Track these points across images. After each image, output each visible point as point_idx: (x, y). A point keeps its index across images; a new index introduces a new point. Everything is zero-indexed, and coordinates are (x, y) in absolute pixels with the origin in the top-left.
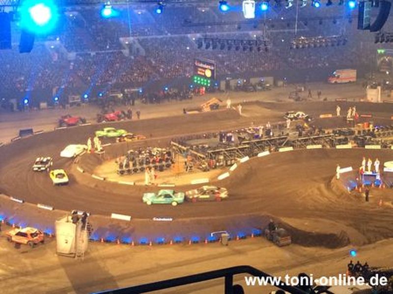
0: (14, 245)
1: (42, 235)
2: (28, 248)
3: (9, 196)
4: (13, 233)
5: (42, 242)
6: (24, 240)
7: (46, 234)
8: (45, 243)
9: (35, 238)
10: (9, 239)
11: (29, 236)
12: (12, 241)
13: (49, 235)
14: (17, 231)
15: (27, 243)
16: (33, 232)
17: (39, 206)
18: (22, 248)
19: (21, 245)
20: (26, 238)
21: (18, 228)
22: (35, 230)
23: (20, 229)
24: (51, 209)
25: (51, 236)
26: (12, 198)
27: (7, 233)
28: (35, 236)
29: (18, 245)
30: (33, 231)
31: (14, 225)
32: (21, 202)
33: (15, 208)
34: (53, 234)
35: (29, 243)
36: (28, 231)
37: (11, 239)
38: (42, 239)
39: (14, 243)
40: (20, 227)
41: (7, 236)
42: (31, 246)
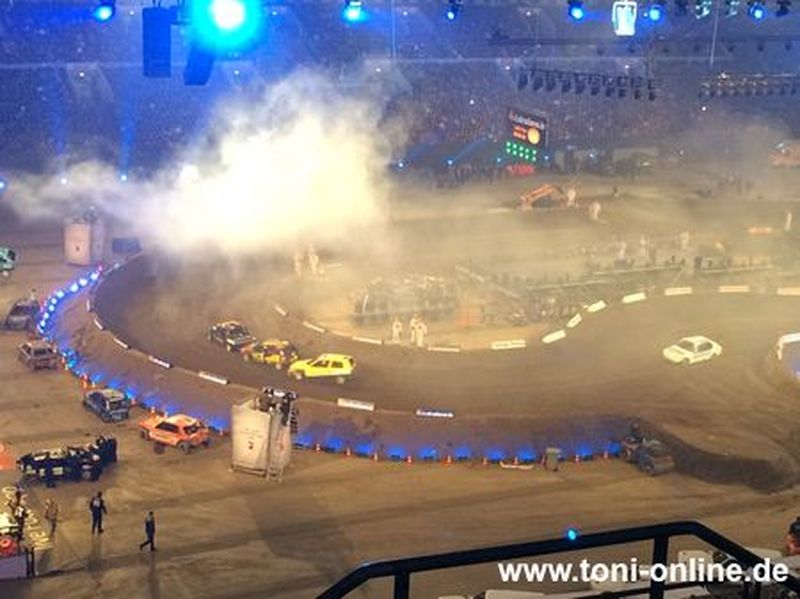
0: (153, 447)
1: (206, 431)
2: (180, 454)
3: (147, 353)
4: (152, 423)
5: (205, 444)
6: (172, 439)
7: (213, 429)
8: (210, 445)
9: (193, 435)
10: (144, 435)
11: (183, 432)
12: (149, 439)
13: (219, 432)
14: (160, 420)
15: (179, 443)
16: (190, 424)
17: (202, 375)
18: (168, 453)
19: (166, 449)
20: (173, 434)
21: (162, 415)
22: (193, 421)
23: (166, 416)
24: (224, 382)
25: (221, 433)
26: (151, 358)
27: (141, 423)
28: (193, 432)
29: (160, 447)
30: (189, 421)
31: (153, 408)
32: (168, 366)
33: (157, 377)
34: (226, 430)
35: (180, 445)
36: (180, 421)
37: (148, 436)
38: (206, 438)
39: (153, 443)
40: (166, 413)
41: (139, 428)
42: (184, 450)
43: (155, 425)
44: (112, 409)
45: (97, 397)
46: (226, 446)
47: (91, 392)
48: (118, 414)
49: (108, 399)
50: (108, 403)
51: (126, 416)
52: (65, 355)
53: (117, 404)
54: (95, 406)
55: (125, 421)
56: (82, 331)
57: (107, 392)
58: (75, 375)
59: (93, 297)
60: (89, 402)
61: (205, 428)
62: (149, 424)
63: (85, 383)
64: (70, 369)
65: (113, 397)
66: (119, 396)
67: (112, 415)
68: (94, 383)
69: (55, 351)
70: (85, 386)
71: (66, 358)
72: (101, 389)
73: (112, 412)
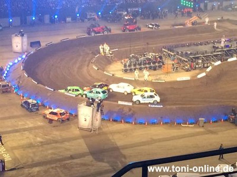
0: (48, 121)
1: (68, 114)
2: (58, 124)
3: (45, 85)
5: (68, 119)
6: (55, 118)
7: (71, 114)
8: (70, 120)
10: (45, 116)
11: (59, 115)
12: (47, 118)
13: (73, 115)
14: (50, 111)
18: (54, 123)
19: (53, 121)
20: (56, 116)
21: (51, 109)
22: (63, 111)
23: (53, 109)
25: (74, 115)
26: (46, 87)
27: (43, 112)
28: (63, 115)
29: (51, 121)
30: (61, 111)
31: (48, 106)
32: (53, 90)
33: (49, 94)
34: (76, 114)
35: (58, 120)
36: (58, 111)
37: (46, 117)
38: (68, 117)
39: (48, 119)
40: (53, 108)
41: (43, 114)
42: (60, 122)
43: (48, 113)
44: (32, 107)
45: (26, 103)
46: (75, 120)
47: (24, 101)
48: (34, 109)
49: (30, 103)
50: (30, 105)
51: (38, 110)
52: (13, 87)
53: (34, 105)
54: (26, 106)
55: (38, 112)
56: (20, 77)
57: (30, 101)
58: (18, 94)
59: (24, 64)
60: (24, 105)
61: (68, 113)
62: (47, 112)
63: (22, 97)
64: (16, 92)
65: (32, 102)
66: (35, 102)
67: (32, 109)
68: (25, 97)
69: (10, 86)
70: (22, 98)
71: (14, 88)
72: (28, 99)
73: (32, 108)
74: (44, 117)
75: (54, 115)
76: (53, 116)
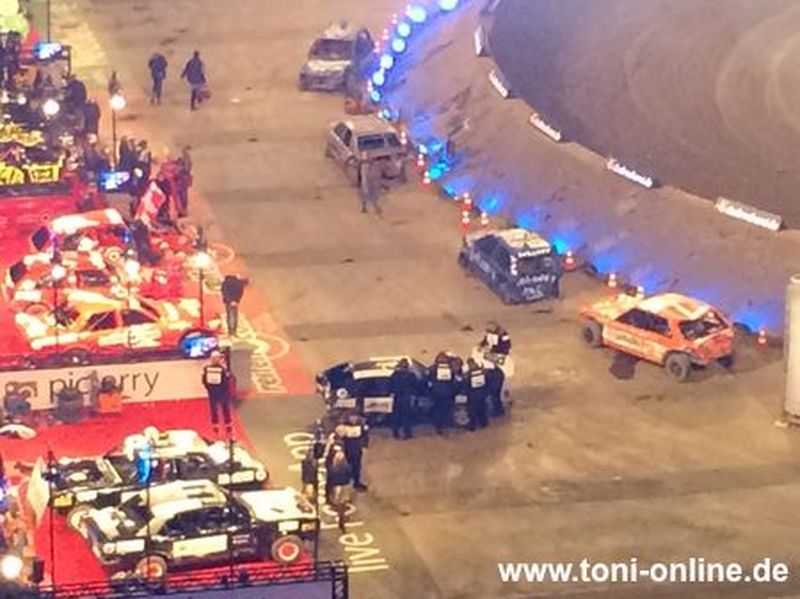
0: (609, 363)
1: (729, 332)
2: (669, 381)
4: (608, 308)
5: (727, 362)
6: (653, 347)
7: (743, 329)
8: (735, 366)
9: (699, 341)
10: (591, 335)
11: (676, 331)
12: (602, 345)
13: (757, 335)
14: (627, 303)
15: (665, 358)
16: (693, 316)
17: (724, 207)
18: (642, 376)
19: (639, 366)
20: (656, 336)
21: (631, 291)
22: (698, 310)
23: (640, 296)
24: (772, 224)
25: (762, 341)
27: (585, 309)
28: (702, 334)
29: (626, 363)
30: (692, 311)
31: (612, 277)
32: (648, 183)
33: (624, 206)
34: (774, 335)
35: (669, 362)
36: (672, 308)
37: (601, 338)
38: (727, 348)
39: (613, 354)
40: (640, 289)
41: (583, 320)
42: (678, 373)
43: (614, 314)
44: (522, 275)
45: (491, 247)
46: (771, 369)
47: (479, 235)
48: (534, 285)
49: (515, 252)
50: (513, 259)
51: (553, 291)
52: (423, 149)
53: (533, 264)
54: (486, 267)
55: (554, 303)
56: (463, 98)
57: (513, 237)
58: (443, 194)
59: (489, 23)
60: (475, 257)
61: (726, 327)
62: (603, 312)
63: (466, 214)
64: (434, 181)
65: (526, 248)
66: (540, 245)
67: (522, 287)
68: (484, 215)
69: (404, 142)
70: (466, 220)
71: (426, 156)
72: (501, 228)
73: (522, 281)
74: (588, 335)
75: (647, 328)
76: (642, 333)
